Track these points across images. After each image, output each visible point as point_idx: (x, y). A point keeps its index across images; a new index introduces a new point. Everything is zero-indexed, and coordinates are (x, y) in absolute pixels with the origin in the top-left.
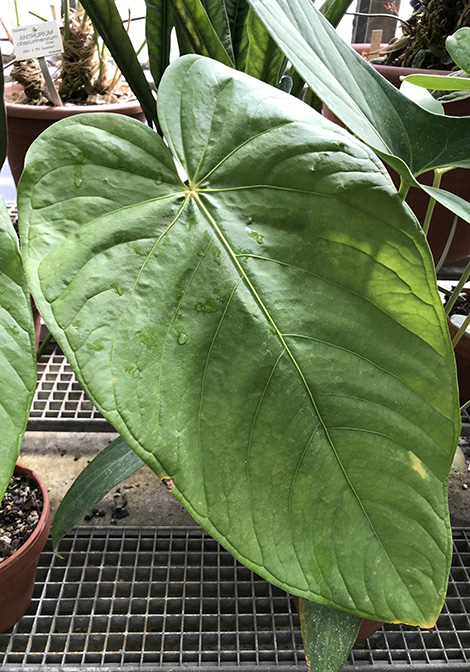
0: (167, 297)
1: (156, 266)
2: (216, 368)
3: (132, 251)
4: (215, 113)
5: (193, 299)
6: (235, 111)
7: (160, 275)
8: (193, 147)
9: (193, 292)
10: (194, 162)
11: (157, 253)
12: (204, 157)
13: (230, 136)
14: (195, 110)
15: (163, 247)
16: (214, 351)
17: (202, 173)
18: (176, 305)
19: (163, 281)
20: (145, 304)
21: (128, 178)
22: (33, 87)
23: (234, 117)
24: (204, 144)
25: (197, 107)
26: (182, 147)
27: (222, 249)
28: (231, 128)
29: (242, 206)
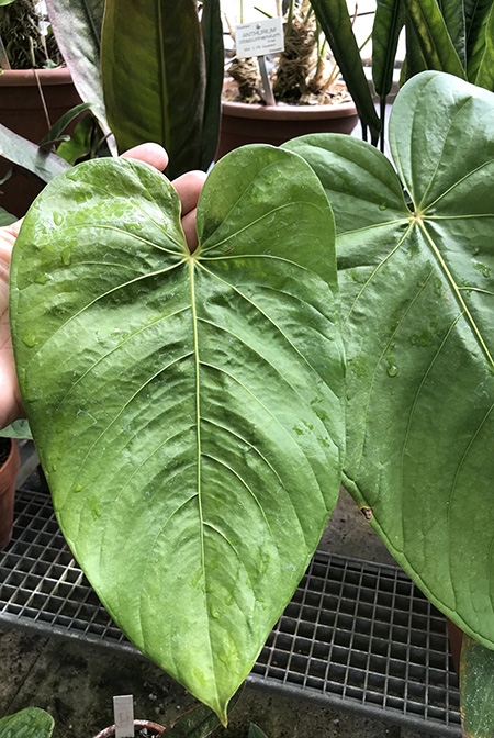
0: (381, 327)
1: (373, 295)
2: (425, 404)
3: (350, 278)
4: (449, 135)
5: (409, 331)
6: (471, 133)
7: (375, 304)
8: (422, 172)
9: (409, 323)
10: (422, 187)
11: (375, 281)
12: (433, 182)
13: (463, 160)
14: (427, 132)
15: (381, 275)
16: (425, 387)
17: (429, 199)
18: (390, 335)
19: (378, 310)
20: (359, 333)
21: (352, 202)
22: (248, 84)
23: (469, 140)
24: (433, 169)
25: (430, 130)
26: (410, 171)
27: (444, 280)
28: (466, 152)
29: (469, 236)
